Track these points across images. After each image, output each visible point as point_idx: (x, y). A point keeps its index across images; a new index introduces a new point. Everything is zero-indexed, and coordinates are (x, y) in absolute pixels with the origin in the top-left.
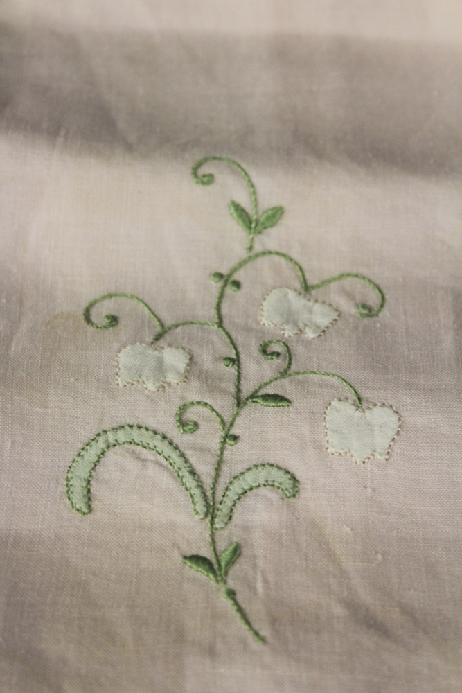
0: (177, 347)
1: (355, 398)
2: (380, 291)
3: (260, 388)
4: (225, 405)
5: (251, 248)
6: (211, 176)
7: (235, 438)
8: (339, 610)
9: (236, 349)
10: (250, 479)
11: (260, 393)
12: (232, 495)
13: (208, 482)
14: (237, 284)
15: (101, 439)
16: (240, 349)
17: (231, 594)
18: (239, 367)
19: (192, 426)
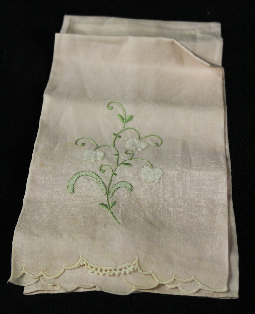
0: (101, 151)
1: (151, 165)
2: (161, 140)
3: (124, 161)
4: (114, 167)
5: (124, 127)
6: (113, 107)
7: (116, 174)
8: (141, 219)
9: (118, 152)
10: (119, 185)
11: (125, 162)
12: (114, 189)
13: (107, 186)
14: (120, 137)
15: (77, 174)
16: (119, 152)
17: (112, 213)
18: (118, 156)
19: (104, 171)
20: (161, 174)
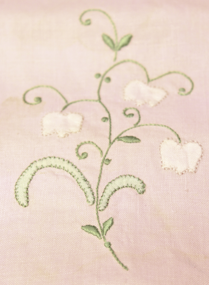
0: (76, 113)
1: (177, 138)
2: (191, 81)
3: (122, 133)
4: (104, 144)
5: (115, 59)
7: (109, 161)
9: (108, 112)
10: (117, 184)
12: (108, 192)
13: (94, 186)
14: (109, 79)
15: (34, 165)
16: (111, 113)
17: (109, 245)
18: (110, 122)
19: (85, 156)
20: (200, 153)
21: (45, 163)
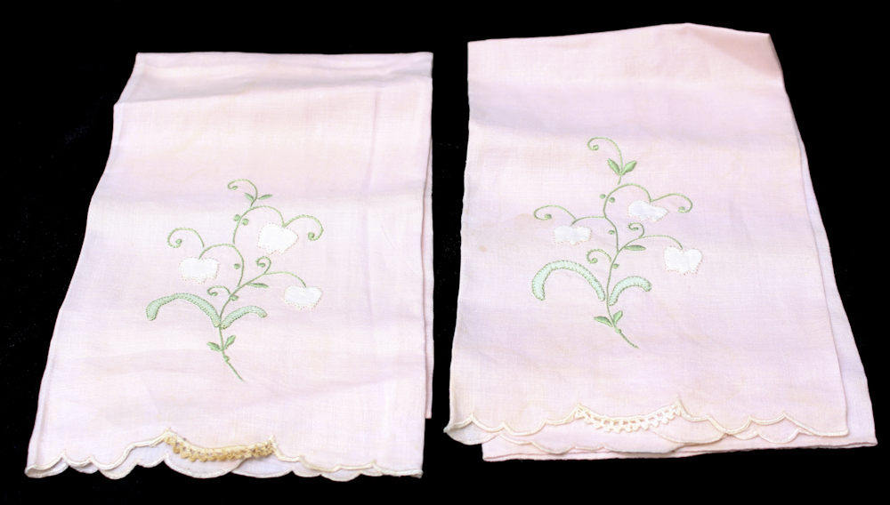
0: (584, 227)
1: (679, 246)
2: (690, 202)
4: (613, 252)
5: (619, 182)
6: (597, 146)
7: (618, 265)
9: (614, 227)
10: (625, 284)
11: (630, 244)
12: (617, 290)
13: (604, 287)
14: (613, 199)
15: (548, 267)
16: (617, 227)
17: (619, 331)
18: (617, 235)
19: (595, 261)
20: (700, 258)
21: (558, 265)
